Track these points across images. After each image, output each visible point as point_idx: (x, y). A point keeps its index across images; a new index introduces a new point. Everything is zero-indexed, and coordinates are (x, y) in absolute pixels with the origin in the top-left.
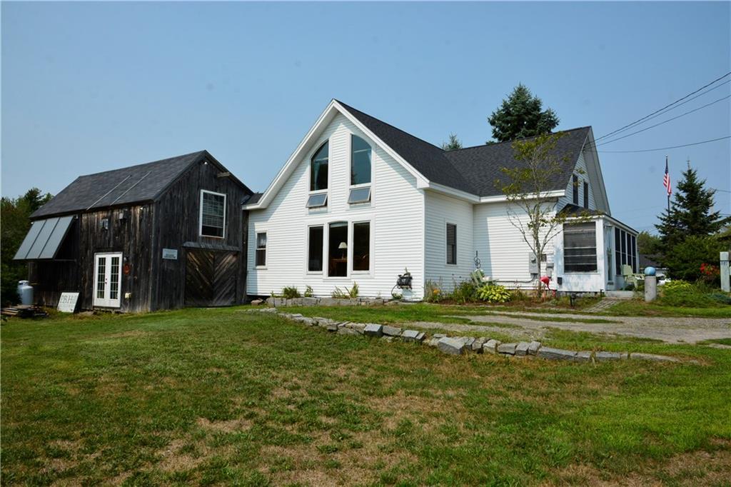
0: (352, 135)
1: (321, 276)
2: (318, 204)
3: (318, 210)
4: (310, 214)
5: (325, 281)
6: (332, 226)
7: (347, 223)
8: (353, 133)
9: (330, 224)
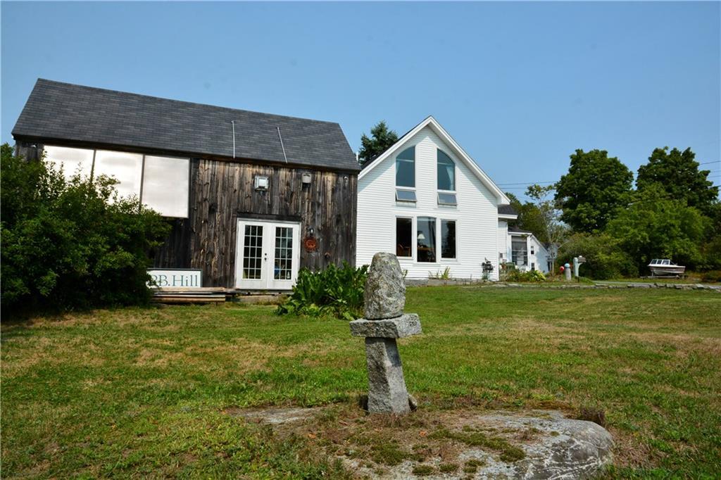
0: (438, 149)
1: (411, 261)
2: (406, 198)
3: (406, 204)
4: (398, 206)
5: (415, 265)
6: (420, 220)
7: (435, 219)
8: (439, 148)
9: (418, 217)
